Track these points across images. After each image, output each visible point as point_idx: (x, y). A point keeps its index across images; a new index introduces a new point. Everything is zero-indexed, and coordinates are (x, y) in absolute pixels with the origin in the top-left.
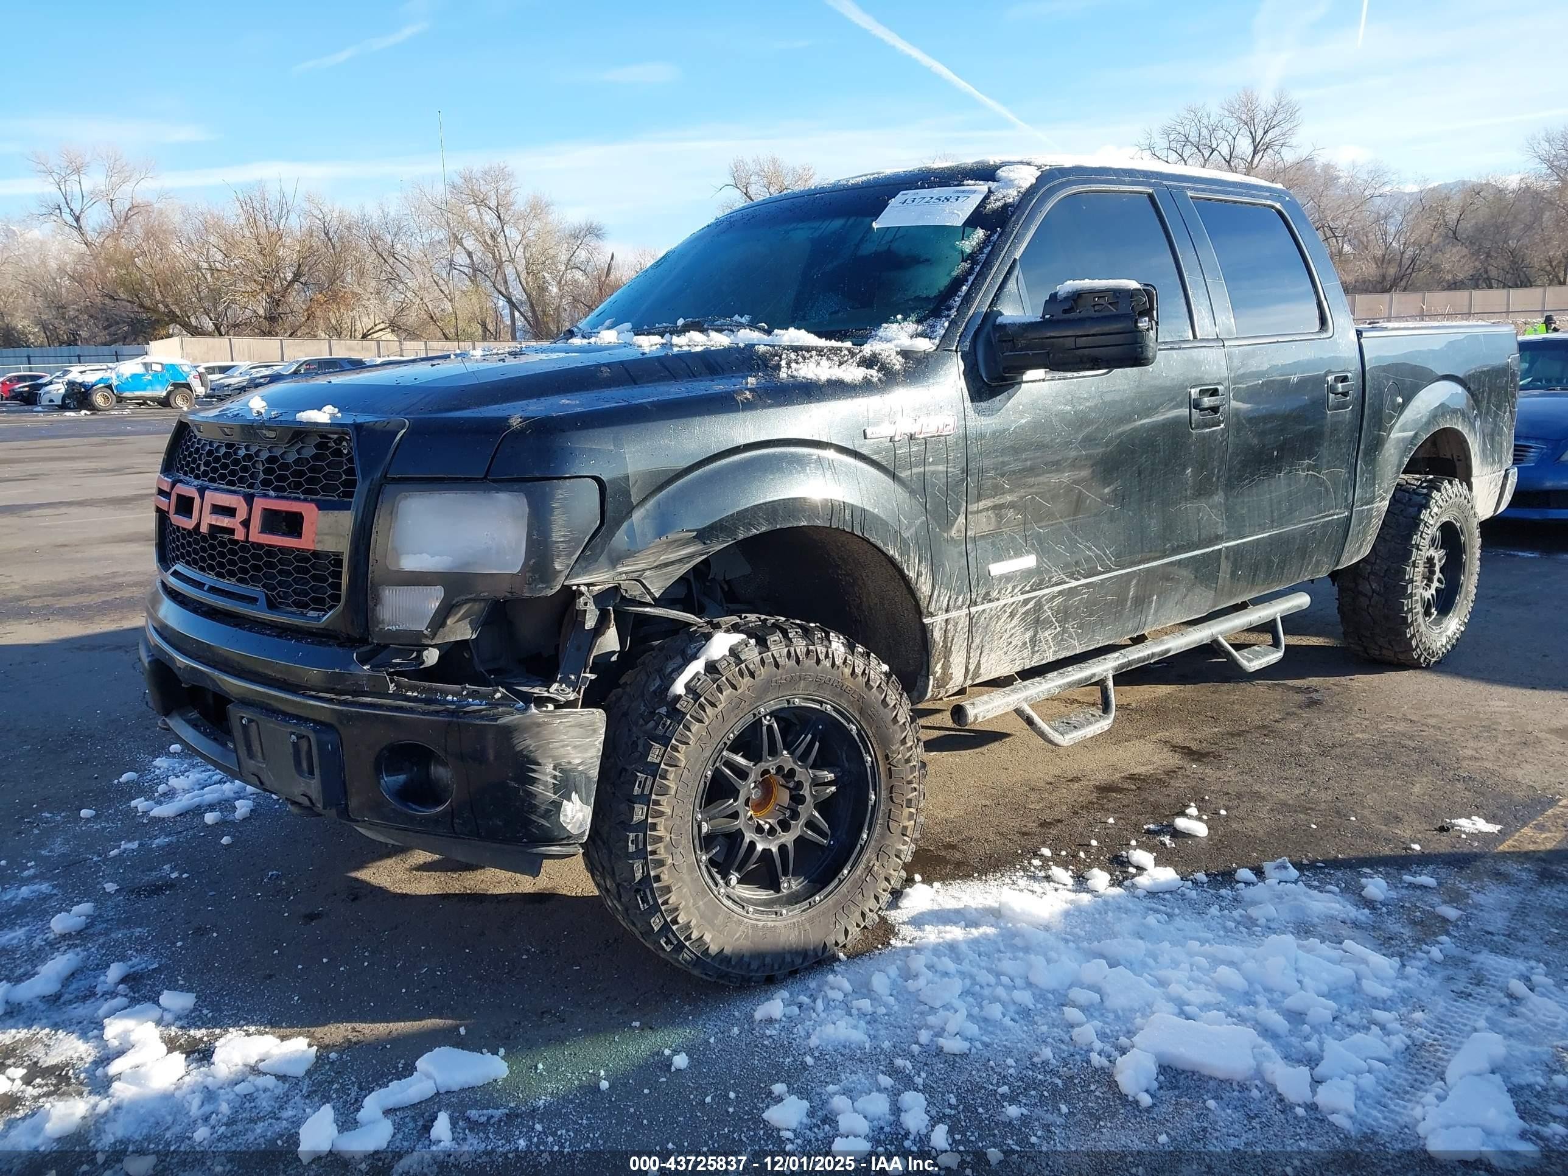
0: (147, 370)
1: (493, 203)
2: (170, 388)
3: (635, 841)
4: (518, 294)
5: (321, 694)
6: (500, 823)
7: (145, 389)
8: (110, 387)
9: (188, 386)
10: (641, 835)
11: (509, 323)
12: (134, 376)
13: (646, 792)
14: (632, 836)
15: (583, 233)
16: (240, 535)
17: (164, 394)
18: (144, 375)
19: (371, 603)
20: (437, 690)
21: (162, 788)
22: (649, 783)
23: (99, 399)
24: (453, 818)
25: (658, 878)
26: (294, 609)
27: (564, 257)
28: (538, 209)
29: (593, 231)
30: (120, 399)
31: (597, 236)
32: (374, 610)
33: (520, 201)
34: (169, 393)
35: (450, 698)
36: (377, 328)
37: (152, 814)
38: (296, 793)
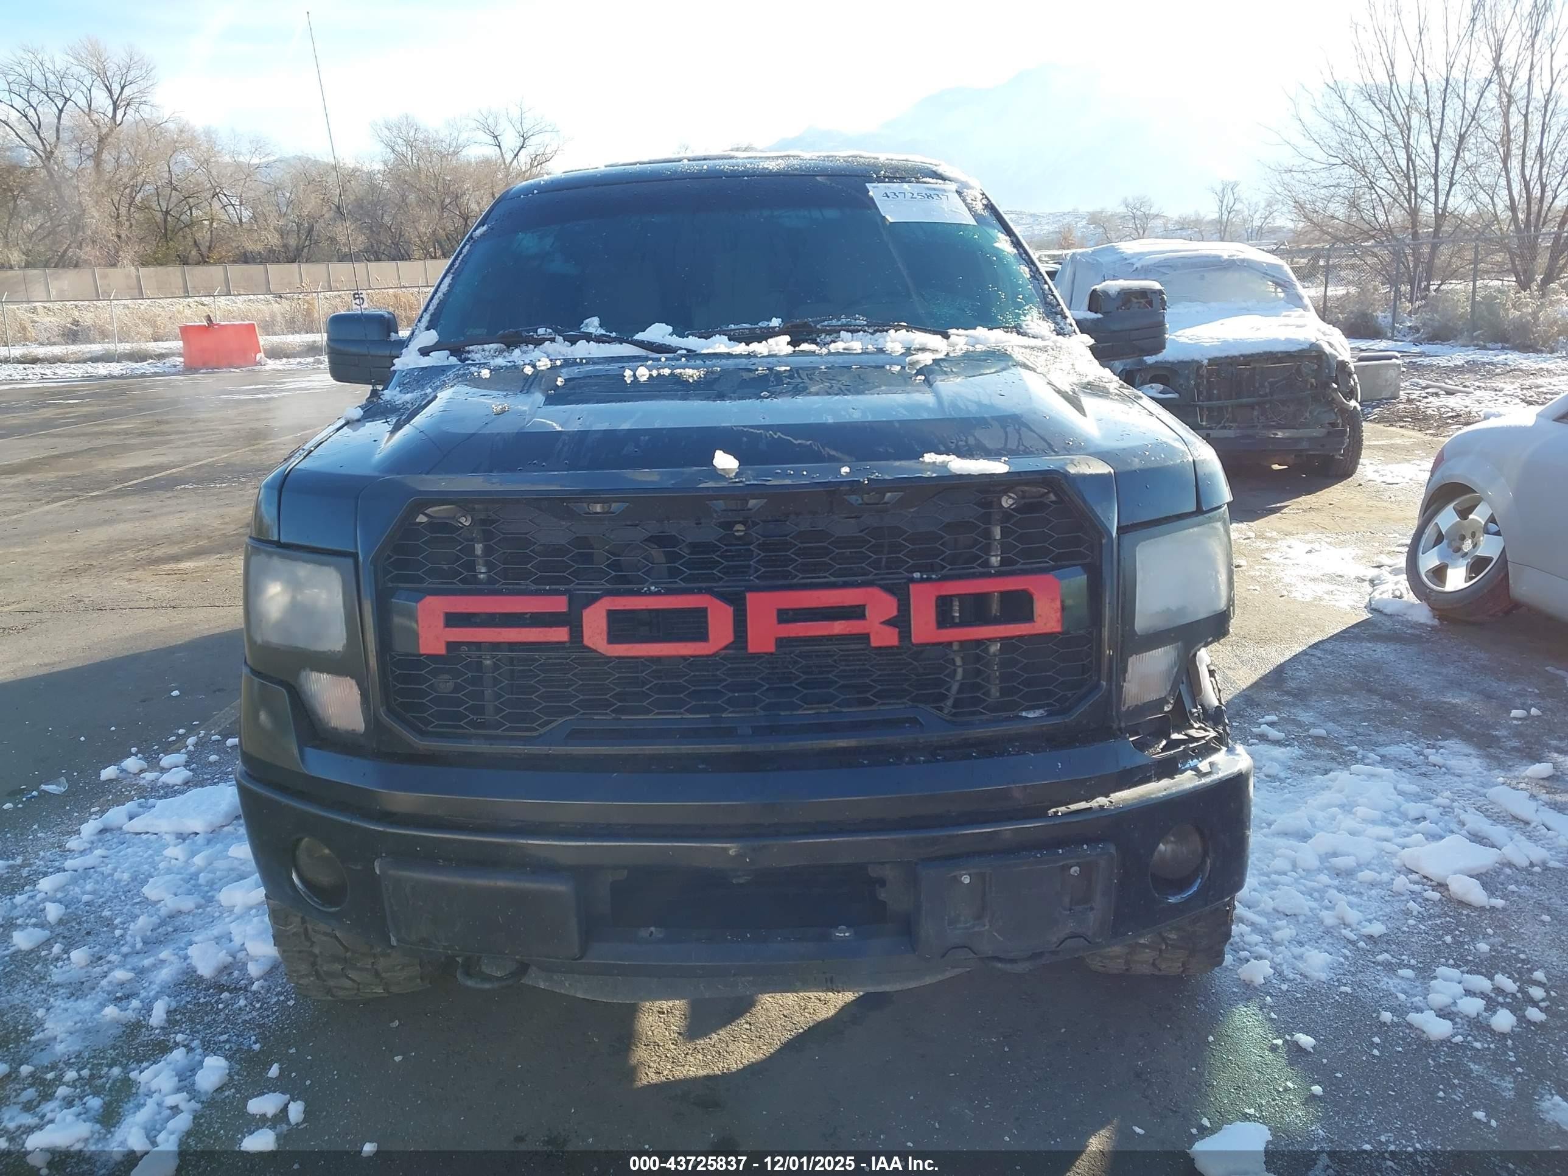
19: (1120, 680)
24: (1208, 892)
32: (1122, 687)
38: (1055, 940)
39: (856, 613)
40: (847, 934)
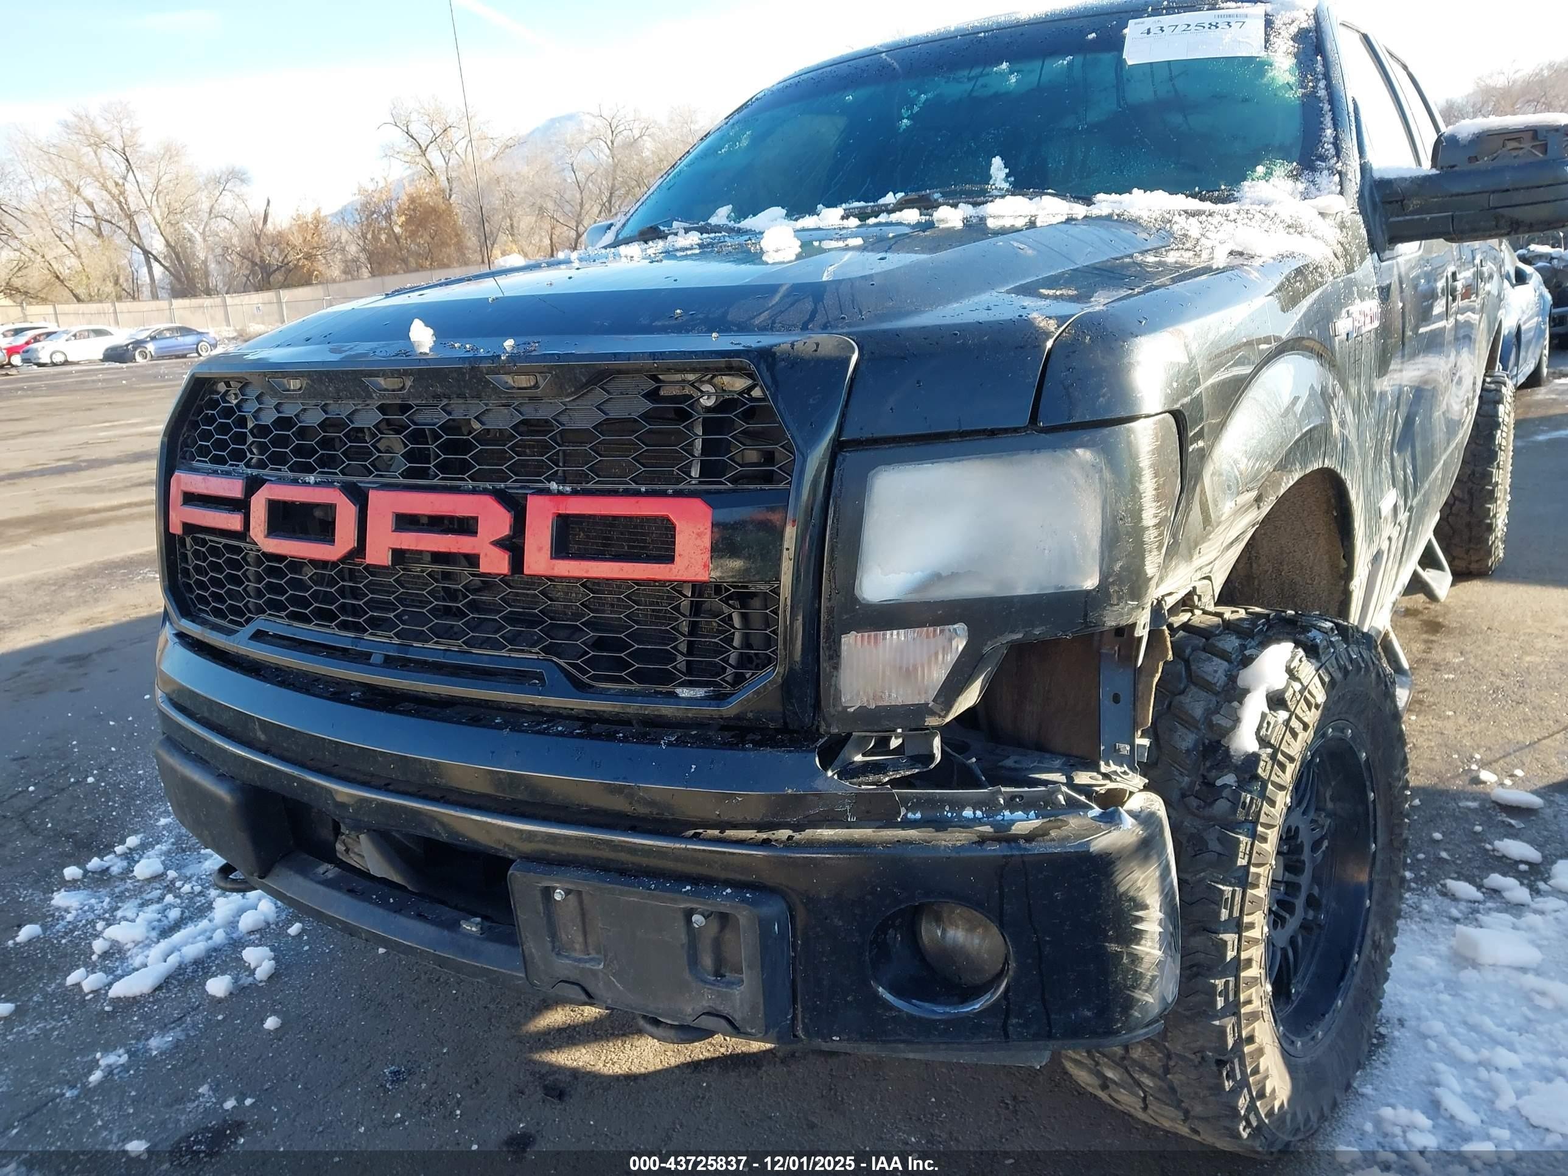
1: (118, 145)
3: (1225, 993)
4: (157, 245)
5: (730, 833)
6: (1089, 1014)
10: (1231, 979)
11: (148, 280)
13: (1236, 914)
14: (1220, 983)
15: (224, 178)
16: (496, 563)
19: (825, 665)
20: (942, 802)
21: (99, 946)
22: (1238, 898)
24: (1007, 1017)
25: (1251, 1039)
26: (636, 686)
27: (205, 206)
28: (170, 153)
29: (236, 176)
31: (242, 181)
32: (830, 676)
33: (149, 142)
35: (968, 813)
37: (112, 993)
38: (689, 1010)
39: (465, 526)
40: (474, 929)
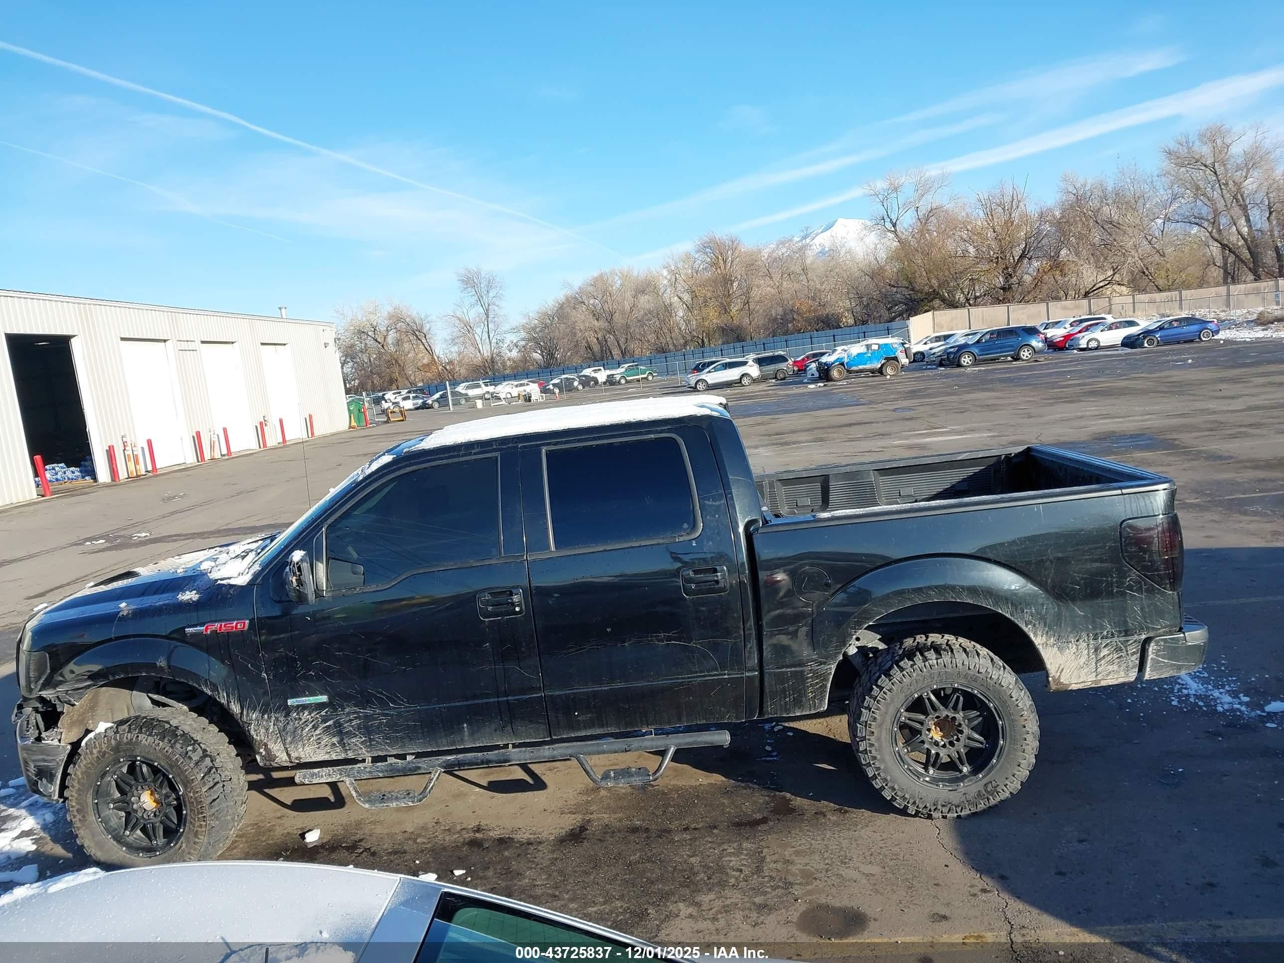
0: (868, 349)
2: (883, 362)
7: (865, 364)
8: (842, 364)
9: (896, 359)
12: (859, 355)
17: (879, 366)
18: (865, 353)
23: (835, 373)
30: (849, 372)
34: (882, 366)
36: (1097, 286)
